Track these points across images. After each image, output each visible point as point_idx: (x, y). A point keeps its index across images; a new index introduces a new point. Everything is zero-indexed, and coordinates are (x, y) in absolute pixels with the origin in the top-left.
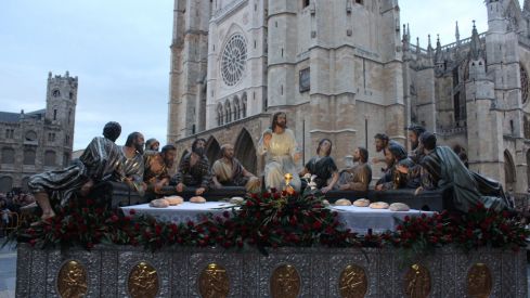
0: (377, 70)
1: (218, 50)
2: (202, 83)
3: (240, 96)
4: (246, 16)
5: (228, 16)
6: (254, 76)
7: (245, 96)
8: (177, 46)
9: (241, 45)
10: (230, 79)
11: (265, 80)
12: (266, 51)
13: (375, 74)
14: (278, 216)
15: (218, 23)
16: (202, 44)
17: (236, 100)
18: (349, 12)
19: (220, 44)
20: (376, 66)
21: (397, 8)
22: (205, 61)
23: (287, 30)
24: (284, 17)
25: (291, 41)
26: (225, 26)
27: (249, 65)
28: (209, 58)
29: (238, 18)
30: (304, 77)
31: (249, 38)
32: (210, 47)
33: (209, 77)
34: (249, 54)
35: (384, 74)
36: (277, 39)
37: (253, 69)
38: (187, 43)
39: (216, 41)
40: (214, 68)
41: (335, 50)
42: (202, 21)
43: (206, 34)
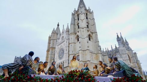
0: (95, 55)
1: (58, 52)
2: (53, 59)
3: (62, 62)
4: (64, 44)
5: (60, 44)
6: (66, 57)
7: (64, 62)
8: (48, 51)
9: (63, 51)
10: (60, 58)
11: (69, 59)
12: (69, 52)
13: (94, 56)
14: (78, 77)
15: (58, 46)
16: (54, 50)
17: (62, 63)
18: (88, 42)
19: (58, 50)
20: (95, 54)
21: (98, 42)
22: (54, 54)
23: (74, 47)
24: (73, 44)
25: (75, 49)
26: (60, 46)
27: (65, 55)
28: (56, 54)
29: (62, 44)
30: (78, 57)
31: (65, 49)
32: (56, 51)
33: (55, 58)
34: (65, 52)
35: (97, 56)
36: (71, 49)
37: (66, 56)
38: (50, 50)
39: (57, 49)
40: (57, 56)
41: (85, 51)
42: (54, 45)
43: (55, 48)
